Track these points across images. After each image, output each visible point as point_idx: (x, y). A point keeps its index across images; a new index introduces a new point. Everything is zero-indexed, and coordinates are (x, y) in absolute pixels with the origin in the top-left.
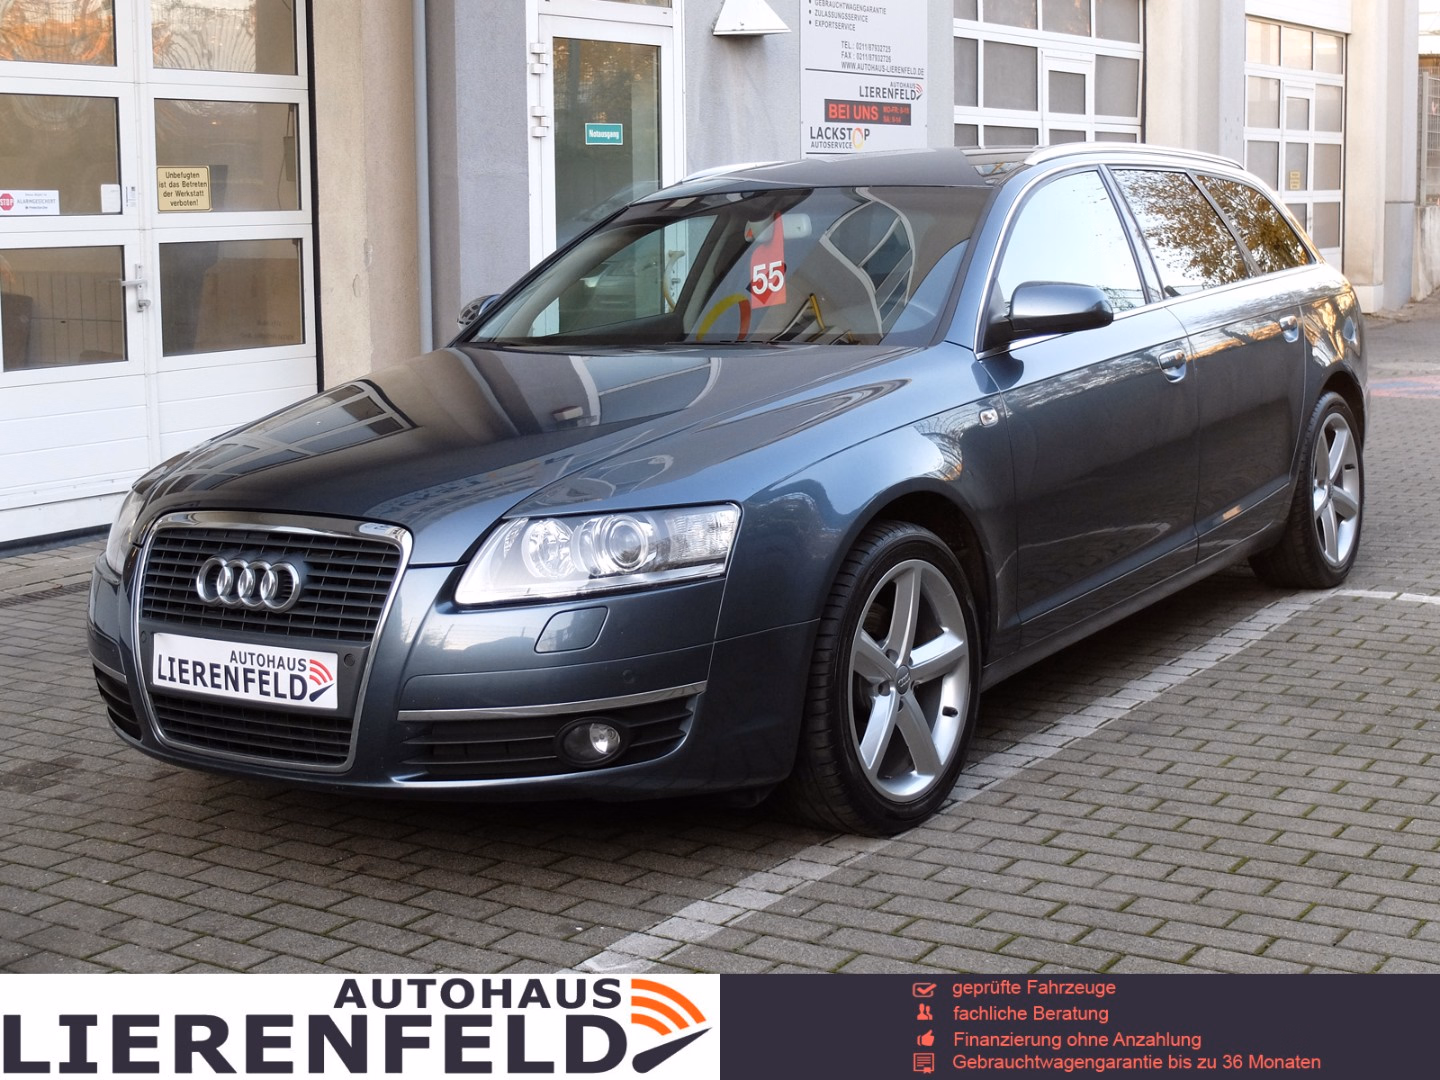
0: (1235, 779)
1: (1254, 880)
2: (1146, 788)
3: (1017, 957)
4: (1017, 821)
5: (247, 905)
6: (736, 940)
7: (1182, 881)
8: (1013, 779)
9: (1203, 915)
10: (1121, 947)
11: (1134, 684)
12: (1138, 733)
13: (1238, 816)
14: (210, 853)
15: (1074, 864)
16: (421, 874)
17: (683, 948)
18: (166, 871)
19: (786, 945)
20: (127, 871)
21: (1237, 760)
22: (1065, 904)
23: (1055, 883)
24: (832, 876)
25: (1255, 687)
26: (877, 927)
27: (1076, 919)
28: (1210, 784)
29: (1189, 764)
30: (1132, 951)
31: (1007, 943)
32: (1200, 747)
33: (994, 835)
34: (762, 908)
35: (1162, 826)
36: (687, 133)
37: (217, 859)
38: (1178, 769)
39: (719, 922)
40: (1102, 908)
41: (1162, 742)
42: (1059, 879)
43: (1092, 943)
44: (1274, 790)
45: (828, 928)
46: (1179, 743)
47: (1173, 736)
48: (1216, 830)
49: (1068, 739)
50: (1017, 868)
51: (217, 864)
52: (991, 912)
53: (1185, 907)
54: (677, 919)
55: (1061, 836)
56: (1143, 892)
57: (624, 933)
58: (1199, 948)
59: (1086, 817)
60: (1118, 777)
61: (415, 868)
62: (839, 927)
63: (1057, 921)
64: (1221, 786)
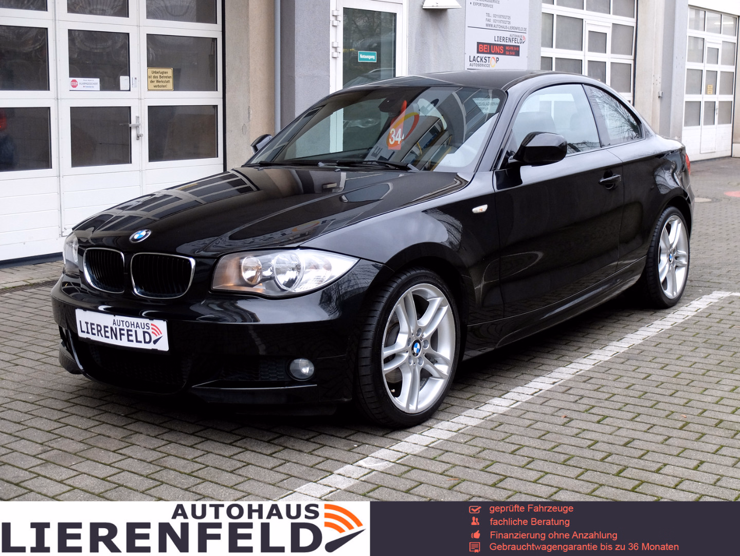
0: (681, 384)
1: (692, 433)
2: (637, 387)
3: (574, 466)
4: (573, 400)
6: (433, 454)
7: (655, 432)
8: (570, 380)
9: (665, 449)
10: (626, 464)
11: (630, 336)
12: (632, 360)
13: (683, 401)
15: (601, 423)
17: (407, 457)
18: (152, 411)
19: (458, 456)
20: (133, 410)
21: (682, 374)
22: (597, 442)
23: (593, 431)
24: (481, 424)
25: (691, 339)
26: (504, 450)
27: (603, 449)
28: (669, 386)
29: (658, 376)
30: (631, 466)
31: (569, 459)
32: (663, 367)
33: (561, 407)
34: (446, 439)
35: (645, 405)
36: (409, 57)
38: (653, 378)
39: (425, 445)
40: (616, 444)
41: (643, 364)
42: (594, 429)
43: (611, 461)
44: (702, 390)
45: (478, 450)
46: (652, 365)
47: (650, 361)
48: (672, 408)
49: (597, 361)
50: (572, 424)
52: (560, 444)
53: (658, 445)
54: (404, 442)
55: (595, 408)
56: (636, 437)
57: (378, 448)
58: (665, 465)
59: (606, 400)
60: (623, 381)
62: (484, 449)
63: (593, 450)
64: (675, 387)
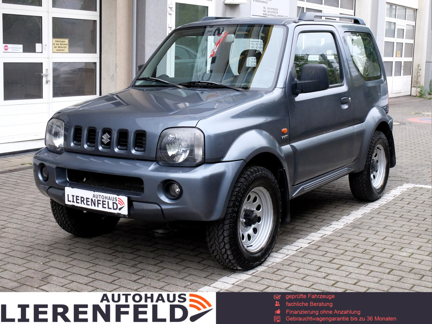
1: (395, 276)
2: (360, 246)
4: (321, 255)
5: (86, 272)
7: (373, 276)
8: (319, 241)
12: (356, 228)
13: (389, 256)
14: (73, 255)
16: (139, 265)
18: (60, 261)
20: (48, 260)
21: (388, 238)
22: (338, 282)
24: (266, 270)
25: (391, 215)
28: (380, 245)
29: (373, 238)
32: (376, 233)
33: (314, 259)
35: (366, 258)
37: (75, 257)
38: (370, 240)
42: (335, 274)
44: (400, 248)
46: (369, 232)
47: (367, 229)
48: (382, 260)
49: (335, 229)
51: (76, 259)
53: (375, 284)
54: (219, 282)
55: (335, 260)
56: (362, 279)
59: (342, 254)
60: (351, 242)
61: (137, 263)
64: (384, 246)
